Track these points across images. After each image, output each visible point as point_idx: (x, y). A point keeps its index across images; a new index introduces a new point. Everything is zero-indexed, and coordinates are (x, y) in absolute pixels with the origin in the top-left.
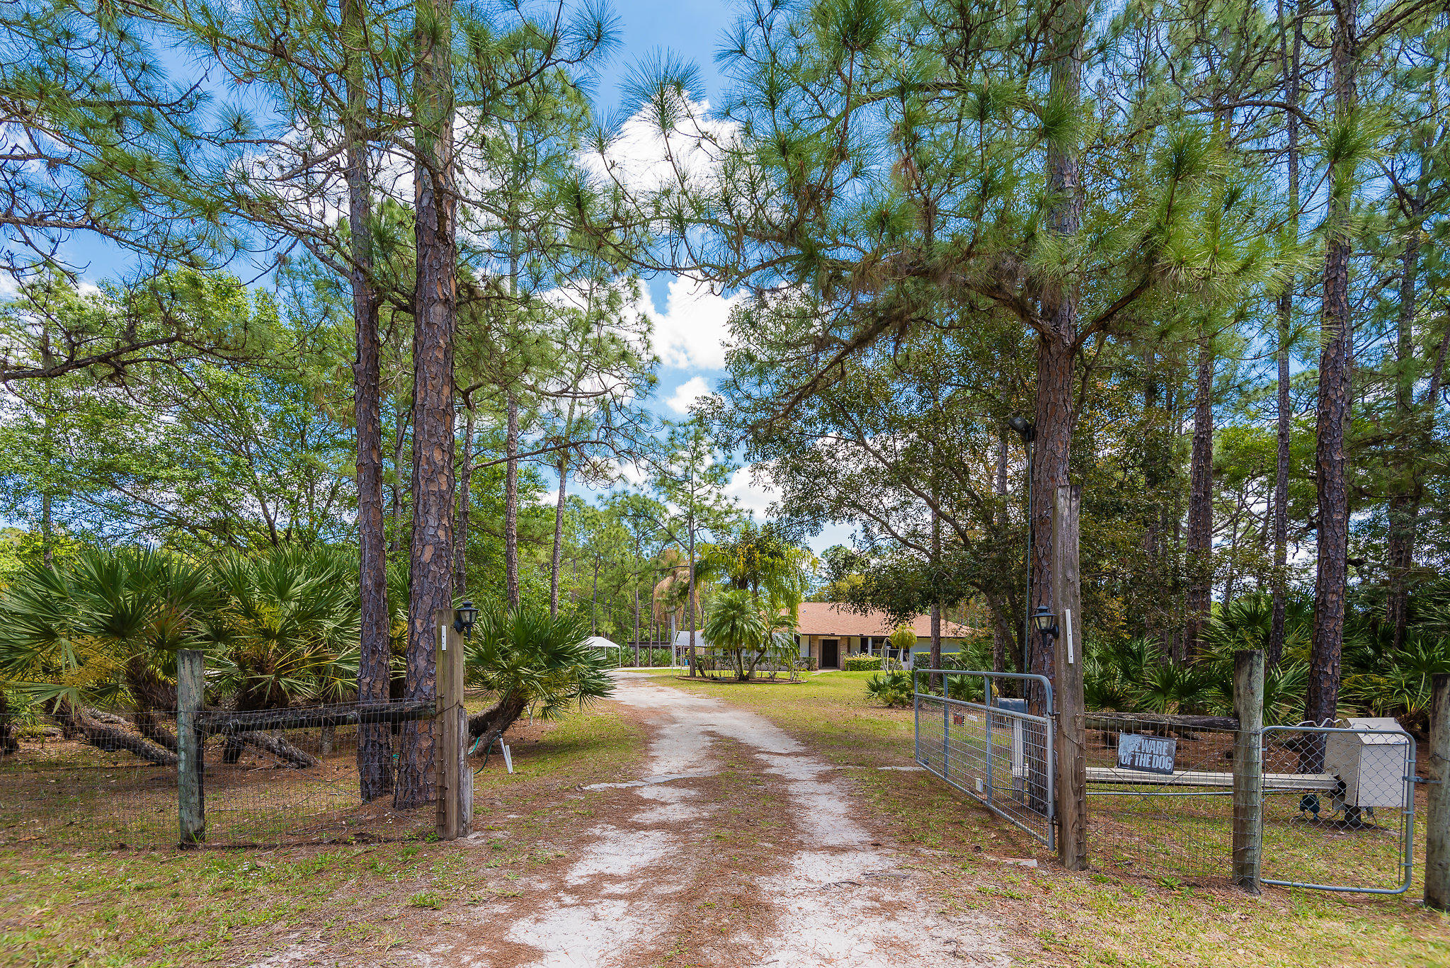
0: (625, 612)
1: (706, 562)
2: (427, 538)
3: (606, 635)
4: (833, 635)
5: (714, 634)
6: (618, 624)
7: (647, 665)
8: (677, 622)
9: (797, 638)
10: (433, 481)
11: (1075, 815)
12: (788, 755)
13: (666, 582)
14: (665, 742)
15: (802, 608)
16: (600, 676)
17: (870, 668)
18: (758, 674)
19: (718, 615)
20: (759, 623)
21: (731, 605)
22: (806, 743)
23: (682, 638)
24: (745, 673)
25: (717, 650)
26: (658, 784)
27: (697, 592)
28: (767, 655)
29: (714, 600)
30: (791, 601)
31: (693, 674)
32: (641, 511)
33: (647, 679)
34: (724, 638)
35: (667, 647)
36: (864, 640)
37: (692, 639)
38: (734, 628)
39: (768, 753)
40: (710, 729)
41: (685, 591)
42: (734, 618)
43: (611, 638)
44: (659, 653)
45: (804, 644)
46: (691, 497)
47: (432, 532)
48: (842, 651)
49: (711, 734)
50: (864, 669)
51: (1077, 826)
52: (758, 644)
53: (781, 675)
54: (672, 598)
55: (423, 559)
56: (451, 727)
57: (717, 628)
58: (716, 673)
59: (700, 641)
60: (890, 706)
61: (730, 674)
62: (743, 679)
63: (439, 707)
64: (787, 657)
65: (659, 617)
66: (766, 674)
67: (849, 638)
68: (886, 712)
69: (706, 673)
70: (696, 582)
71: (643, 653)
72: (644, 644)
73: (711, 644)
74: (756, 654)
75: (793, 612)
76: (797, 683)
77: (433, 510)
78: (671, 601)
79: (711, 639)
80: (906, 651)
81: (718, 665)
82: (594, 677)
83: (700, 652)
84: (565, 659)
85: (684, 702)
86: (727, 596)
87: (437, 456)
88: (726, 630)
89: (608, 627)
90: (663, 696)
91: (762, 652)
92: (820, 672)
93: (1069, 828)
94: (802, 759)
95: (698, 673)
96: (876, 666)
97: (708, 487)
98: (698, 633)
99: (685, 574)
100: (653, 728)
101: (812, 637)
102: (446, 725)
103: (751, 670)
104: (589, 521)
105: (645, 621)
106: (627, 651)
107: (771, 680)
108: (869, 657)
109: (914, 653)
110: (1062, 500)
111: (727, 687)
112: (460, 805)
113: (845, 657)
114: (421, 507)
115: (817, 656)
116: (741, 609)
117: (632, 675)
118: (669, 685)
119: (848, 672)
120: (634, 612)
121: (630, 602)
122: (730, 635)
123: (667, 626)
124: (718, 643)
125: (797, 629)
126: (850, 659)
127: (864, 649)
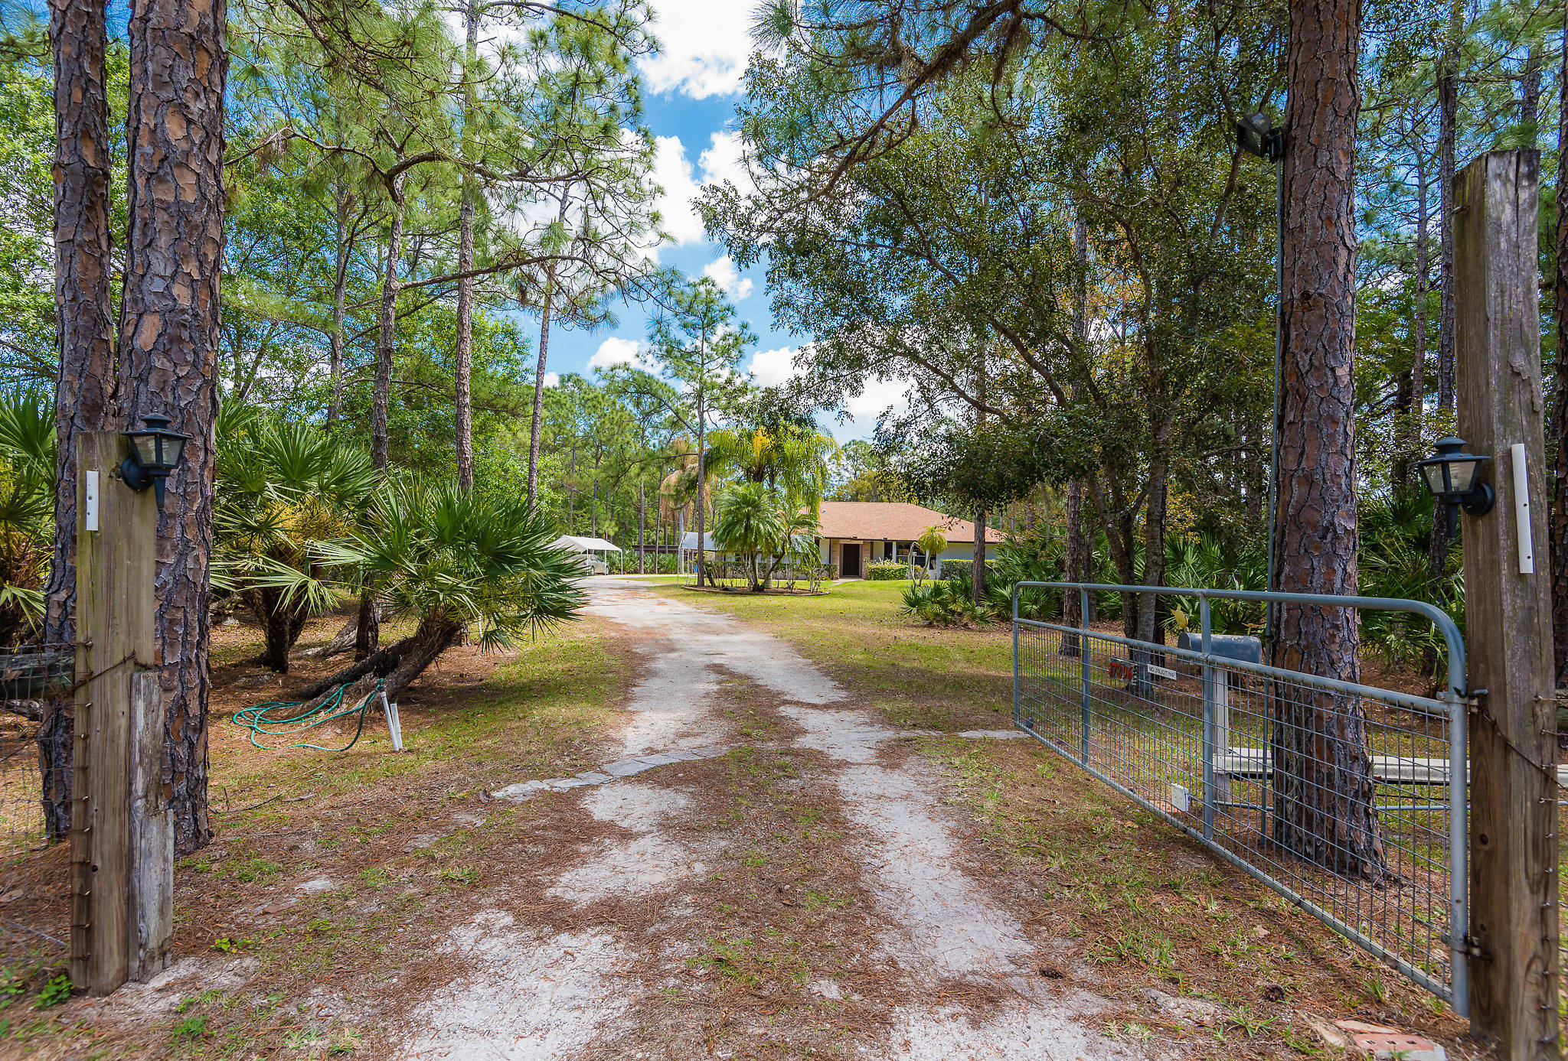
0: (632, 511)
1: (718, 449)
2: (149, 298)
3: (608, 538)
4: (855, 539)
5: (725, 535)
6: (621, 524)
7: (653, 572)
8: (686, 521)
9: (817, 541)
10: (162, 180)
11: (1534, 943)
12: (826, 707)
13: (673, 478)
14: (654, 684)
15: (823, 507)
16: (564, 588)
17: (895, 577)
18: (773, 584)
19: (730, 512)
20: (777, 523)
21: (746, 501)
22: (847, 685)
23: (689, 539)
24: (760, 582)
25: (729, 554)
26: (627, 779)
27: (707, 487)
28: (784, 561)
29: (726, 496)
30: (811, 499)
31: (701, 584)
32: (642, 387)
33: (649, 588)
34: (736, 539)
35: (674, 551)
36: (888, 545)
37: (701, 542)
38: (748, 528)
39: (798, 704)
40: (717, 660)
41: (692, 484)
42: (748, 517)
43: (614, 540)
44: (665, 558)
45: (824, 549)
46: (700, 371)
47: (158, 286)
48: (865, 557)
49: (718, 669)
50: (889, 578)
51: (1537, 966)
52: (775, 548)
53: (801, 584)
54: (678, 492)
55: (138, 343)
56: (107, 717)
57: (729, 527)
58: (727, 582)
59: (709, 543)
60: (930, 625)
61: (743, 583)
62: (758, 590)
63: (80, 668)
64: (806, 564)
65: (666, 517)
66: (783, 583)
67: (872, 542)
68: (927, 633)
69: (717, 582)
70: (705, 474)
71: (648, 558)
72: (650, 549)
73: (721, 547)
74: (772, 561)
75: (813, 510)
76: (819, 595)
77: (163, 241)
78: (678, 497)
79: (722, 541)
80: (933, 558)
81: (729, 573)
82: (554, 590)
83: (710, 557)
84: (511, 562)
85: (687, 619)
86: (741, 490)
87: (174, 129)
88: (739, 530)
89: (610, 528)
90: (665, 609)
91: (779, 557)
92: (841, 581)
93: (1520, 971)
94: (846, 715)
95: (707, 582)
96: (901, 575)
97: (721, 360)
98: (707, 535)
99: (693, 465)
100: (643, 658)
101: (833, 541)
102: (96, 712)
103: (767, 578)
104: (590, 404)
105: (652, 521)
106: (631, 555)
107: (790, 591)
108: (893, 565)
109: (942, 560)
110: (1496, 186)
111: (739, 599)
112: (131, 903)
113: (867, 565)
114: (137, 234)
115: (837, 563)
116: (756, 505)
117: (633, 583)
118: (674, 596)
119: (872, 582)
120: (639, 510)
121: (635, 500)
122: (745, 536)
123: (675, 528)
124: (730, 546)
125: (819, 529)
126: (873, 566)
127: (888, 555)
